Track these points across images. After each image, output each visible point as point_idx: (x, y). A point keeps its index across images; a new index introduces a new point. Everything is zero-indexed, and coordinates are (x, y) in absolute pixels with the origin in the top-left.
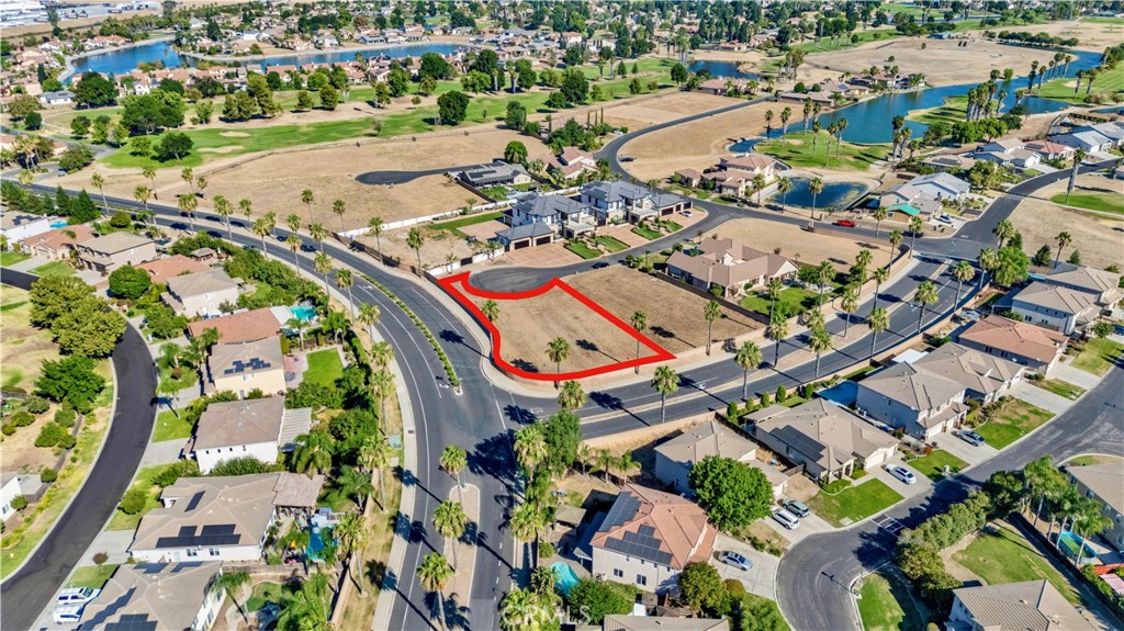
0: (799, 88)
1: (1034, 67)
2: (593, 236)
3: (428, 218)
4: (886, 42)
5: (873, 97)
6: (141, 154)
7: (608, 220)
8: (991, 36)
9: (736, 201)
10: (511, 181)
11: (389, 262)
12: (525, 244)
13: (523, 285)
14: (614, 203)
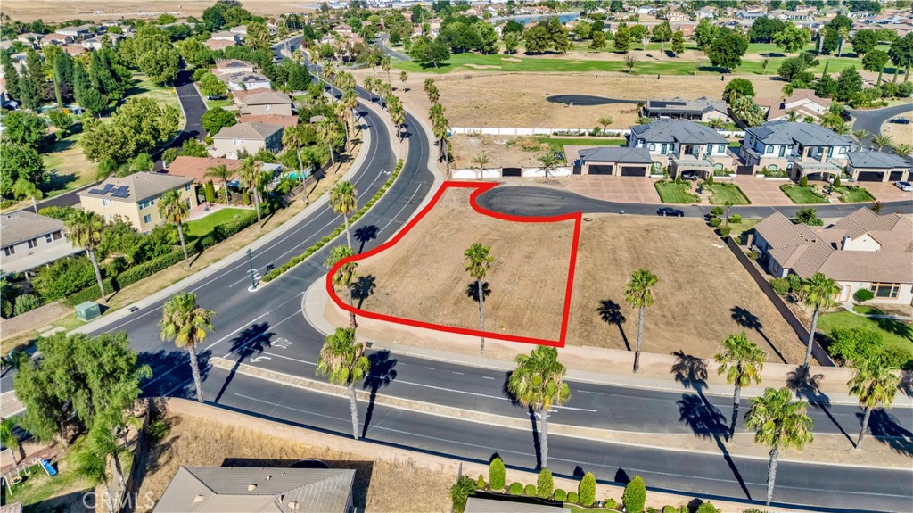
2: (709, 181)
3: (551, 131)
6: (417, 61)
7: (756, 168)
12: (608, 170)
14: (776, 147)
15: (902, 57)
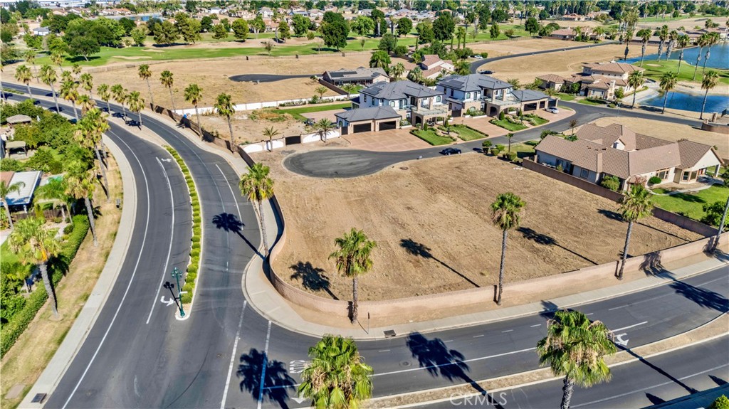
2: (446, 125)
3: (274, 104)
7: (463, 111)
9: (605, 103)
11: (208, 137)
13: (351, 167)
14: (472, 93)
15: (440, 34)
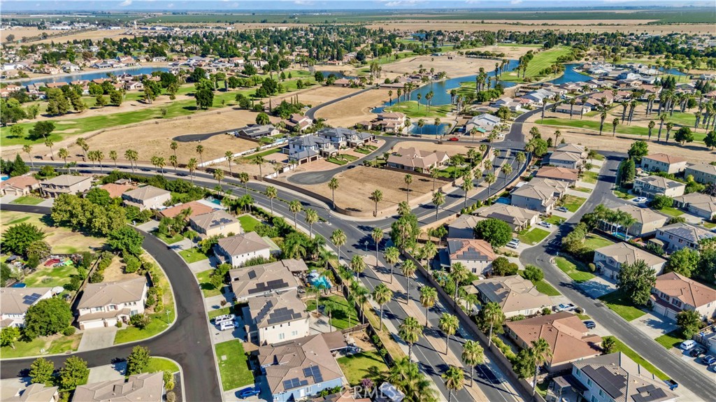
0: (387, 81)
1: (497, 66)
2: (338, 155)
3: (239, 155)
4: (412, 58)
5: (424, 85)
6: (17, 137)
7: (340, 147)
8: (462, 54)
9: (395, 134)
10: (269, 134)
12: (305, 161)
14: (341, 138)
